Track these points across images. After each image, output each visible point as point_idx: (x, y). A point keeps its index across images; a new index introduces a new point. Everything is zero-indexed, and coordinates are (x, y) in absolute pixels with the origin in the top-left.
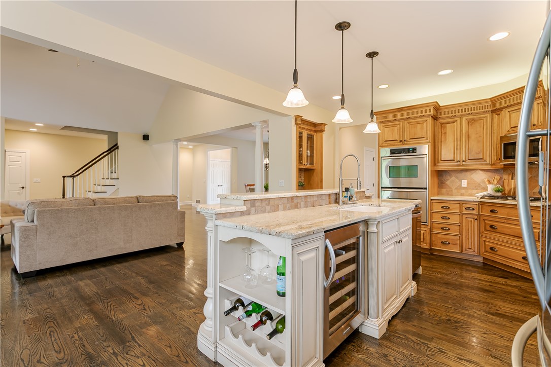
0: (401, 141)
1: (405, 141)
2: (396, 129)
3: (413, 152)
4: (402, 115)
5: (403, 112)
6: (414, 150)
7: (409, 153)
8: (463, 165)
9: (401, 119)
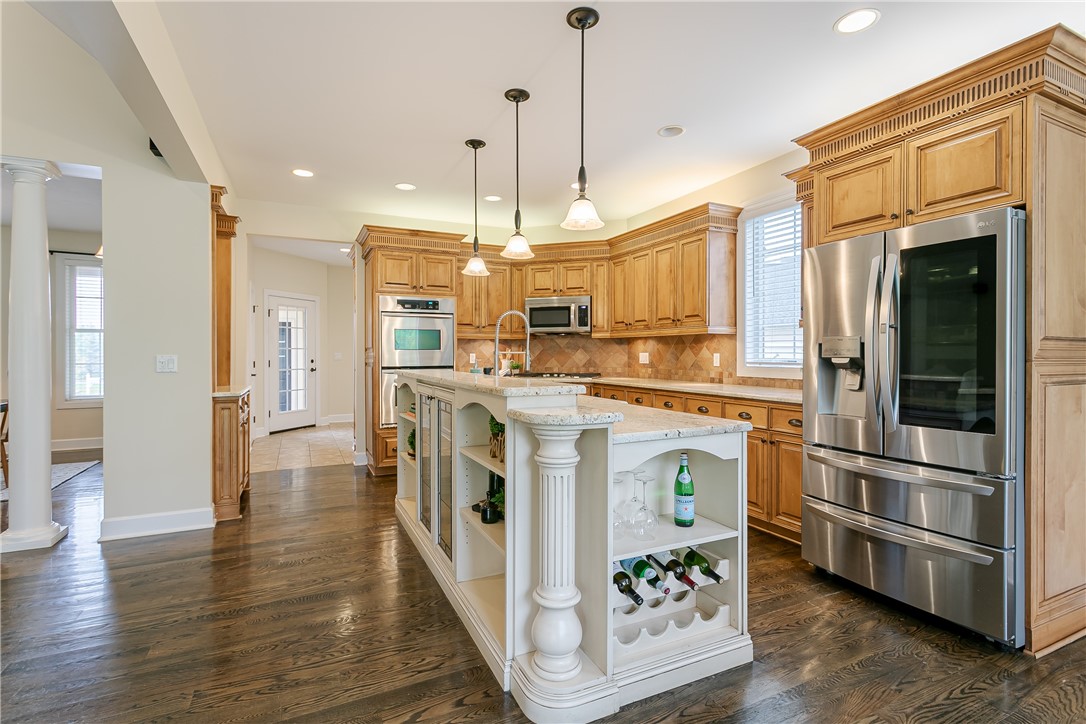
0: (415, 287)
1: (421, 287)
2: (406, 264)
3: (434, 308)
4: (415, 243)
5: (418, 238)
6: (435, 305)
7: (427, 308)
8: (483, 332)
9: (414, 250)
